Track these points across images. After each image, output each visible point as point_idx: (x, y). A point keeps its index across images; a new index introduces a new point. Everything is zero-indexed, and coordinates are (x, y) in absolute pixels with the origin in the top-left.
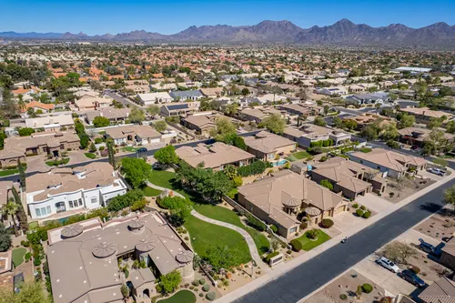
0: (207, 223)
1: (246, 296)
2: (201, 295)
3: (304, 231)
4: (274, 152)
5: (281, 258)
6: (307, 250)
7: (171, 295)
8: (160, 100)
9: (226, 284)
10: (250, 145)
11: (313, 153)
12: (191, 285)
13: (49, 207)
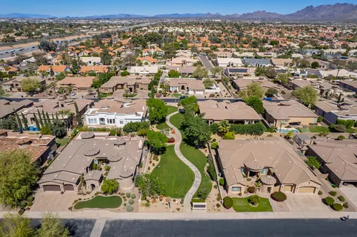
0: (178, 159)
1: (153, 220)
2: (125, 205)
3: (250, 195)
4: (286, 120)
5: (204, 206)
6: (237, 210)
7: (109, 195)
8: (232, 65)
9: (147, 205)
10: (267, 110)
11: (333, 130)
12: (125, 195)
13: (95, 119)
